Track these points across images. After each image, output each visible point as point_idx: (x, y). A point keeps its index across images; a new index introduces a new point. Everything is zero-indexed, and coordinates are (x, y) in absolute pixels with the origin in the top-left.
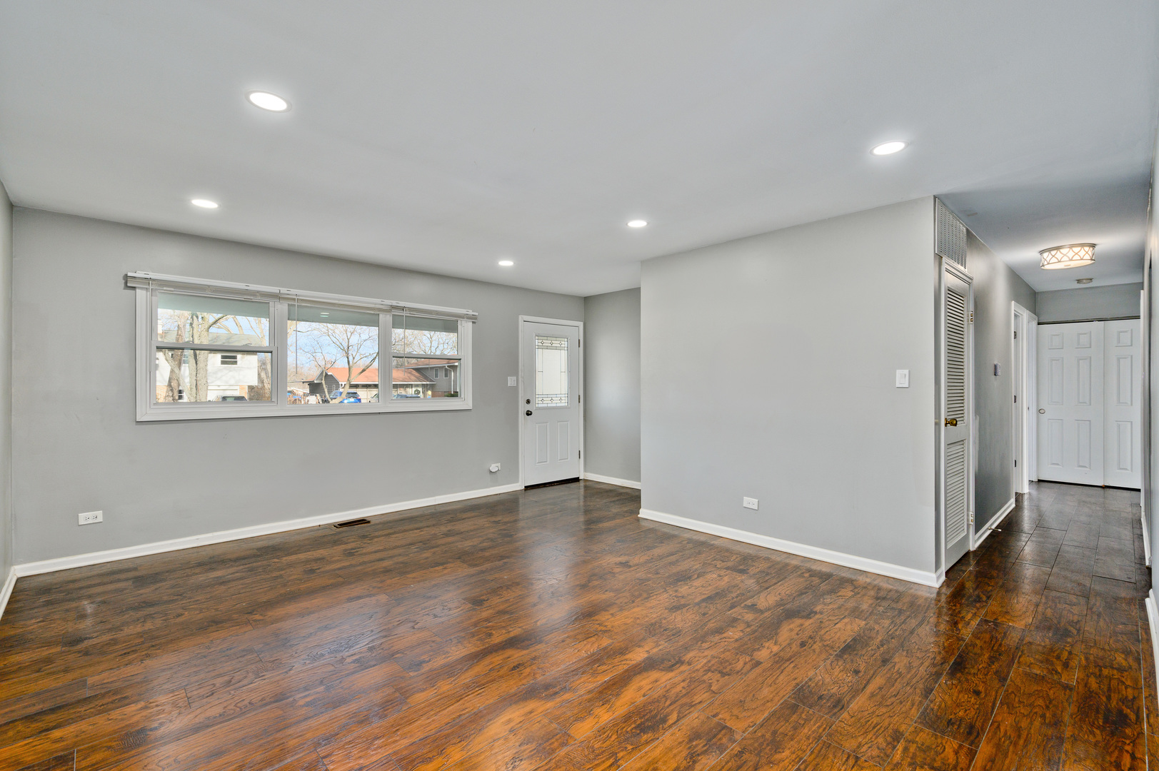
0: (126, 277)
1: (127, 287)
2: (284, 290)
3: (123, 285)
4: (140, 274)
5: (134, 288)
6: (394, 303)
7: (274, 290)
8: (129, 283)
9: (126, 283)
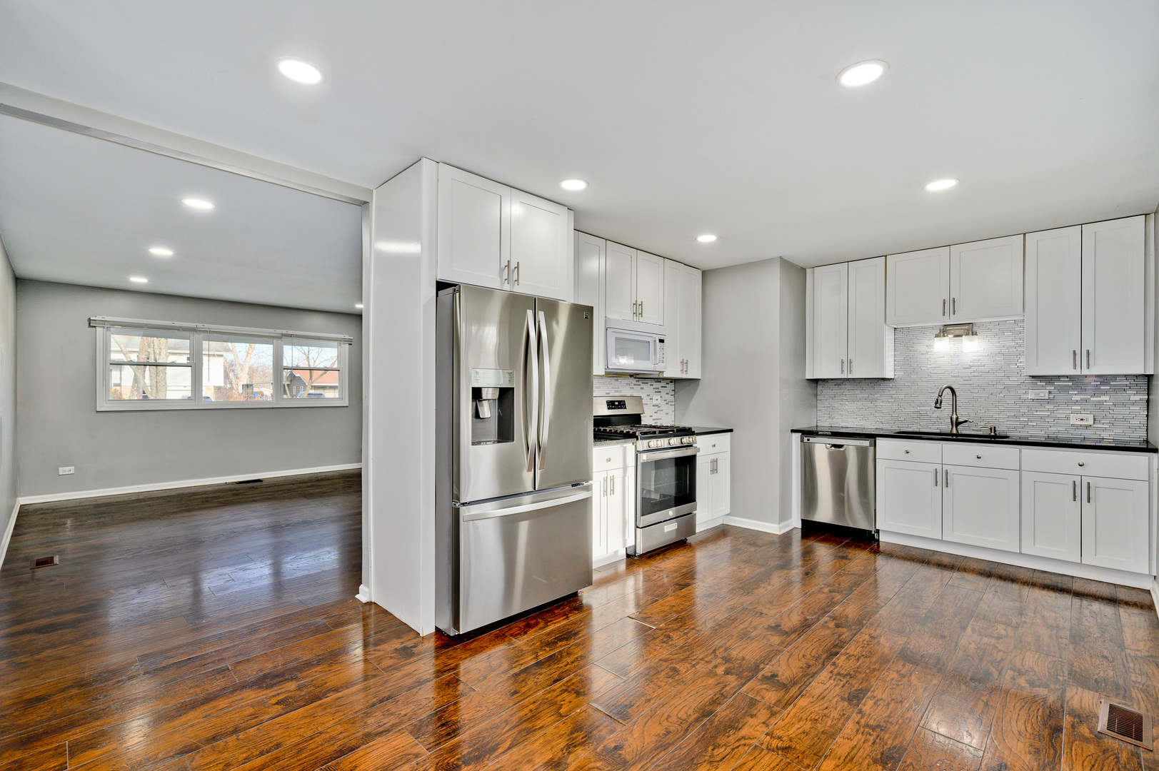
0: (89, 320)
1: (90, 326)
2: (200, 325)
3: (88, 325)
4: (99, 318)
5: (95, 327)
6: (284, 332)
7: (192, 325)
8: (91, 324)
9: (90, 324)
